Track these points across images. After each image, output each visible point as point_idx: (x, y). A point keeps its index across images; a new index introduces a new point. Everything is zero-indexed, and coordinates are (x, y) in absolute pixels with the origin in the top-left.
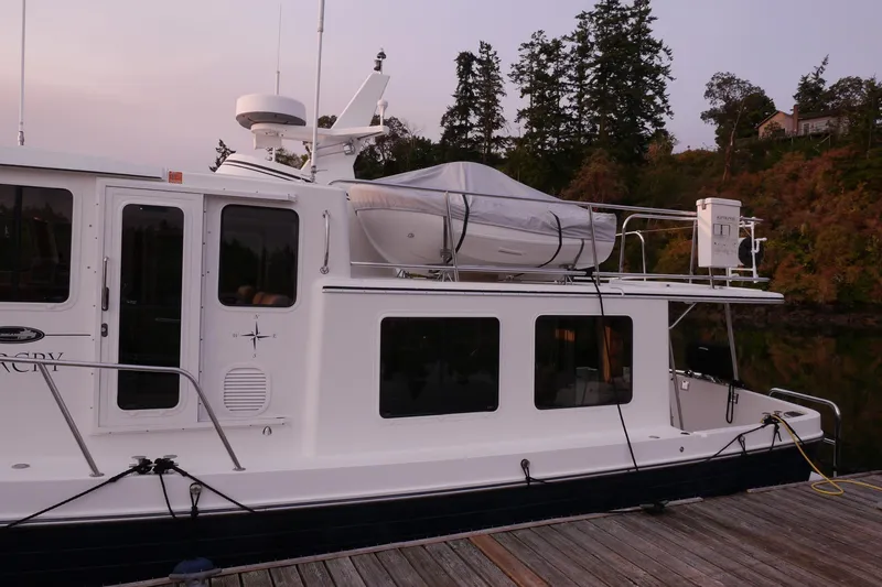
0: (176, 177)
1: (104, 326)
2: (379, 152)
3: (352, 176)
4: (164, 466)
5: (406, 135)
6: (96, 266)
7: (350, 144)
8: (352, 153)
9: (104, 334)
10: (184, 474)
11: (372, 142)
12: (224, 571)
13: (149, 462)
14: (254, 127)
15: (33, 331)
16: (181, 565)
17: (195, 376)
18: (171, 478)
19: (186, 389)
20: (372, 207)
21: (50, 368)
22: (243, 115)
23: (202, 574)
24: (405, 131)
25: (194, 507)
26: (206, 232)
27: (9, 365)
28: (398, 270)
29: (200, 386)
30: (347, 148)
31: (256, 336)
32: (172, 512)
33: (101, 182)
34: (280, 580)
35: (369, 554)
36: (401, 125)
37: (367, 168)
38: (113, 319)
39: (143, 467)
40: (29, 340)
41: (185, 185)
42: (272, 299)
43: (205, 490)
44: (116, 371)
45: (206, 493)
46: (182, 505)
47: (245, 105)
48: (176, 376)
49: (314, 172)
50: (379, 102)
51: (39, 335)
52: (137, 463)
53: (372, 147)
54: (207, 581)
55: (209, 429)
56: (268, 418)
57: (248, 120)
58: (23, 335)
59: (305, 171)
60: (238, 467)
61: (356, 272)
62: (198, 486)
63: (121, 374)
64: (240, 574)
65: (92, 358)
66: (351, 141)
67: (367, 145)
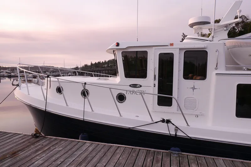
0: (172, 45)
1: (155, 84)
2: (236, 28)
3: (227, 37)
4: (168, 121)
5: (248, 21)
6: (153, 69)
7: (226, 27)
8: (227, 30)
9: (155, 86)
10: (173, 124)
11: (234, 25)
12: (183, 153)
13: (164, 120)
14: (194, 27)
15: (140, 85)
16: (172, 148)
17: (176, 98)
18: (170, 125)
19: (174, 102)
20: (235, 47)
21: (143, 94)
22: (191, 24)
23: (177, 152)
24: (248, 19)
25: (176, 134)
26: (180, 59)
27: (135, 93)
28: (244, 68)
29: (178, 101)
30: (225, 28)
31: (194, 88)
32: (170, 134)
33: (154, 48)
34: (199, 160)
35: (230, 160)
36: (246, 17)
37: (232, 34)
38: (157, 82)
39: (163, 121)
40: (139, 87)
41: (174, 46)
42: (199, 78)
43: (178, 130)
44: (157, 96)
45: (179, 131)
46: (173, 133)
47: (191, 21)
48: (171, 98)
49: (213, 38)
50: (238, 11)
51: (141, 86)
52: (162, 120)
53: (234, 27)
54: (178, 155)
55: (180, 113)
56: (197, 113)
57: (192, 25)
58: (138, 86)
59: (210, 38)
60: (188, 125)
61: (227, 69)
62: (177, 129)
63: (158, 96)
64: (187, 155)
65: (152, 92)
66: (226, 26)
67: (232, 26)
